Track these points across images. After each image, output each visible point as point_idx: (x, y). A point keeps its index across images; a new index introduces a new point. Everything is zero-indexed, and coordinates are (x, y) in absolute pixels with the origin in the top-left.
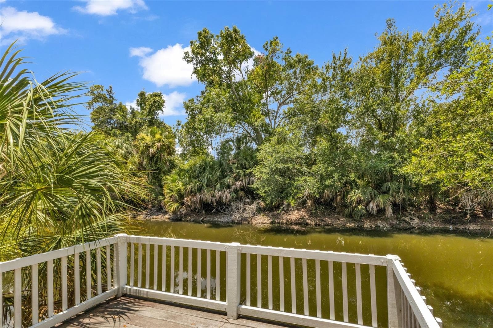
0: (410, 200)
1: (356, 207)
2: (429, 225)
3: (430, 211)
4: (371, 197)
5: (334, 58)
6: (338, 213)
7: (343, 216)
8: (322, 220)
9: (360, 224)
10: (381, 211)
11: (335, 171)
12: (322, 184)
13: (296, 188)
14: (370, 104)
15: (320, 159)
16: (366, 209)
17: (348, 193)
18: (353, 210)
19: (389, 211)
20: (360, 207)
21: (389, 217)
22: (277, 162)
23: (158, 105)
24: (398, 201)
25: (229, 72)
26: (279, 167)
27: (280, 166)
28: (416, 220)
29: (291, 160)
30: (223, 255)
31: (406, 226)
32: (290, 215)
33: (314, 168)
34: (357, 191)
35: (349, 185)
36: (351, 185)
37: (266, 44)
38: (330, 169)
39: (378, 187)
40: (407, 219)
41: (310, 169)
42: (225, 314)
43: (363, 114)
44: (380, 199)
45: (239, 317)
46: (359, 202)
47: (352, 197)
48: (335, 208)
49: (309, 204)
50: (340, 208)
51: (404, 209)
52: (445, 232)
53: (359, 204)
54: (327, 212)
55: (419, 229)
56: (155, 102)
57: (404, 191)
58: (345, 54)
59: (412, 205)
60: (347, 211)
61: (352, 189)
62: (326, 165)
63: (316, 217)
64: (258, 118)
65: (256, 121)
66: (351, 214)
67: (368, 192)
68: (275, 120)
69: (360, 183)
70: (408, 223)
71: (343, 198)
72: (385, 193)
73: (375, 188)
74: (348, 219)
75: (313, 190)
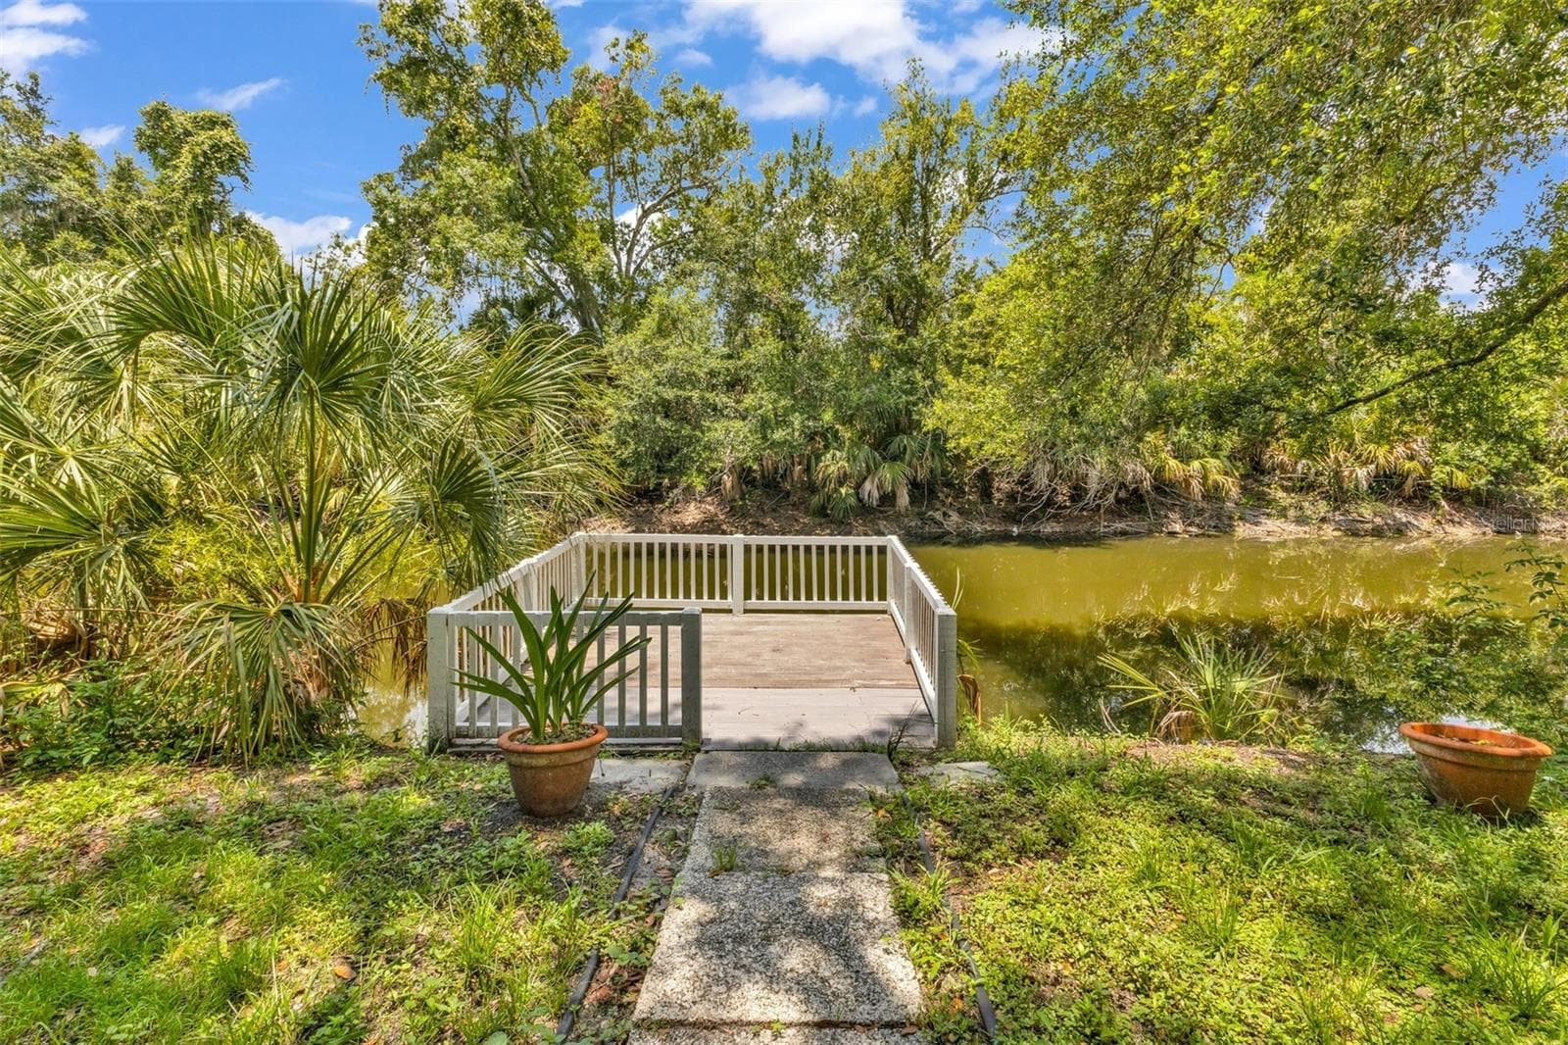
0: (944, 473)
1: (836, 490)
2: (978, 528)
3: (981, 496)
4: (868, 466)
5: (796, 138)
6: (794, 505)
7: (807, 513)
10: (888, 499)
11: (793, 409)
12: (765, 438)
13: (706, 448)
14: (870, 265)
15: (759, 378)
16: (857, 494)
17: (818, 459)
18: (829, 497)
19: (903, 499)
20: (843, 491)
21: (903, 510)
22: (659, 384)
23: (231, 159)
24: (922, 475)
25: (506, 105)
26: (665, 396)
27: (669, 394)
28: (955, 517)
29: (691, 380)
30: (723, 549)
31: (935, 530)
32: (676, 512)
33: (749, 400)
34: (838, 454)
35: (821, 438)
36: (825, 438)
37: (614, 45)
38: (783, 403)
39: (881, 444)
40: (938, 515)
41: (738, 402)
42: (730, 611)
43: (855, 285)
44: (886, 473)
45: (746, 611)
46: (842, 480)
47: (827, 466)
48: (788, 494)
49: (729, 485)
50: (798, 495)
51: (932, 492)
52: (1005, 538)
53: (841, 484)
54: (769, 504)
55: (958, 535)
56: (216, 148)
57: (933, 455)
58: (820, 136)
59: (949, 485)
60: (815, 501)
61: (827, 447)
62: (774, 395)
63: (744, 516)
64: (593, 251)
65: (588, 259)
66: (823, 508)
67: (861, 456)
68: (630, 252)
69: (846, 434)
70: (940, 524)
71: (808, 470)
72: (895, 458)
73: (875, 447)
74: (817, 521)
75: (745, 452)
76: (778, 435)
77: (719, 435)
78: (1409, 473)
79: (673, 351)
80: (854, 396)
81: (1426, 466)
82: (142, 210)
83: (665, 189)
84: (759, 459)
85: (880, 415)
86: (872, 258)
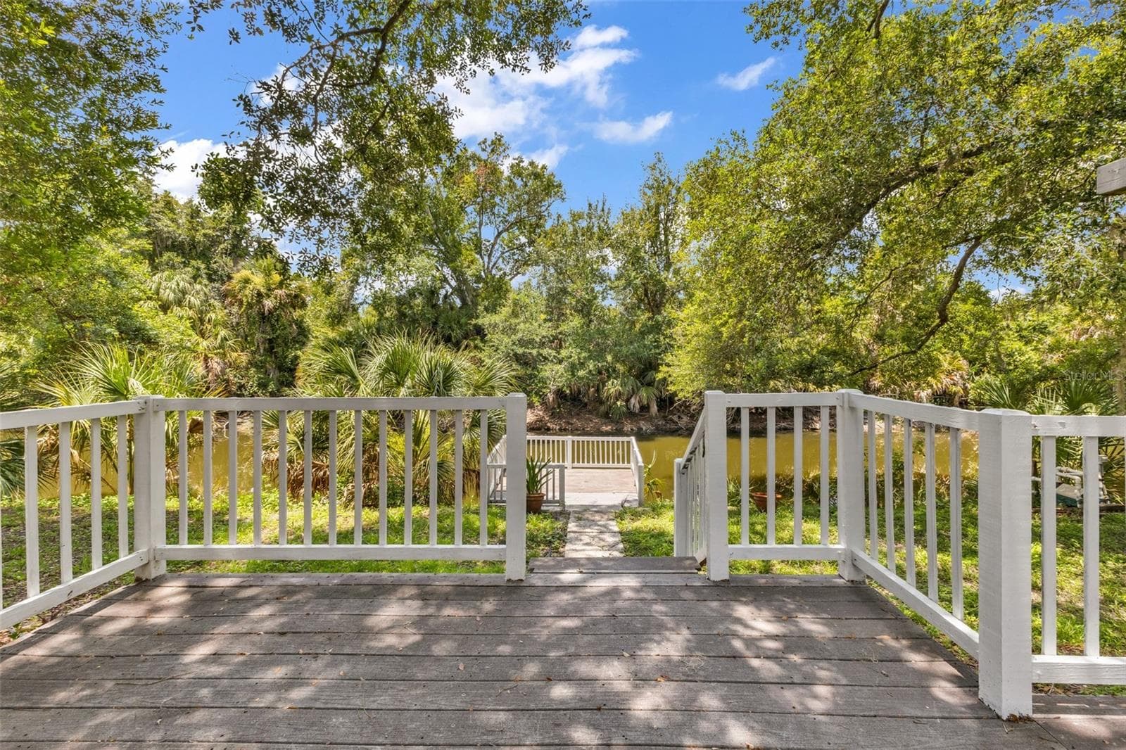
1: (615, 403)
4: (633, 389)
5: (590, 204)
7: (597, 416)
8: (569, 423)
9: (619, 426)
10: (645, 408)
11: (589, 358)
12: (573, 375)
14: (632, 278)
15: (570, 340)
16: (627, 405)
17: (604, 385)
18: (611, 407)
19: (654, 408)
20: (619, 403)
21: (654, 415)
22: (514, 345)
24: (665, 394)
27: (520, 351)
29: (530, 343)
31: (673, 427)
33: (564, 353)
34: (615, 381)
35: (606, 373)
36: (608, 372)
38: (583, 355)
39: (641, 376)
40: (675, 418)
41: (558, 353)
42: (566, 468)
43: (624, 288)
44: (643, 393)
45: (574, 468)
46: (619, 396)
47: (609, 389)
48: (586, 405)
49: (551, 400)
50: (593, 405)
51: (671, 405)
53: (618, 400)
54: (575, 410)
58: (604, 204)
60: (602, 409)
61: (609, 377)
62: (579, 350)
63: (560, 418)
64: (472, 262)
65: (469, 267)
66: (607, 413)
67: (630, 383)
68: (490, 256)
69: (620, 368)
70: (676, 423)
71: (598, 391)
72: (650, 384)
73: (637, 377)
74: (604, 421)
75: (561, 382)
76: (581, 373)
77: (548, 374)
78: (955, 393)
79: (522, 326)
80: (624, 349)
81: (965, 389)
82: (205, 235)
83: (511, 218)
84: (569, 386)
85: (639, 359)
86: (634, 274)
